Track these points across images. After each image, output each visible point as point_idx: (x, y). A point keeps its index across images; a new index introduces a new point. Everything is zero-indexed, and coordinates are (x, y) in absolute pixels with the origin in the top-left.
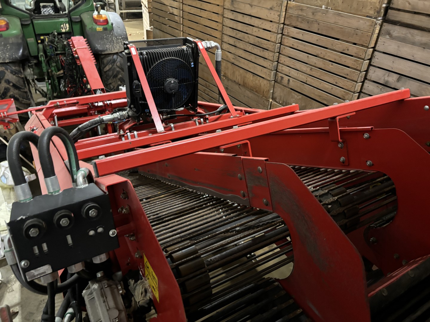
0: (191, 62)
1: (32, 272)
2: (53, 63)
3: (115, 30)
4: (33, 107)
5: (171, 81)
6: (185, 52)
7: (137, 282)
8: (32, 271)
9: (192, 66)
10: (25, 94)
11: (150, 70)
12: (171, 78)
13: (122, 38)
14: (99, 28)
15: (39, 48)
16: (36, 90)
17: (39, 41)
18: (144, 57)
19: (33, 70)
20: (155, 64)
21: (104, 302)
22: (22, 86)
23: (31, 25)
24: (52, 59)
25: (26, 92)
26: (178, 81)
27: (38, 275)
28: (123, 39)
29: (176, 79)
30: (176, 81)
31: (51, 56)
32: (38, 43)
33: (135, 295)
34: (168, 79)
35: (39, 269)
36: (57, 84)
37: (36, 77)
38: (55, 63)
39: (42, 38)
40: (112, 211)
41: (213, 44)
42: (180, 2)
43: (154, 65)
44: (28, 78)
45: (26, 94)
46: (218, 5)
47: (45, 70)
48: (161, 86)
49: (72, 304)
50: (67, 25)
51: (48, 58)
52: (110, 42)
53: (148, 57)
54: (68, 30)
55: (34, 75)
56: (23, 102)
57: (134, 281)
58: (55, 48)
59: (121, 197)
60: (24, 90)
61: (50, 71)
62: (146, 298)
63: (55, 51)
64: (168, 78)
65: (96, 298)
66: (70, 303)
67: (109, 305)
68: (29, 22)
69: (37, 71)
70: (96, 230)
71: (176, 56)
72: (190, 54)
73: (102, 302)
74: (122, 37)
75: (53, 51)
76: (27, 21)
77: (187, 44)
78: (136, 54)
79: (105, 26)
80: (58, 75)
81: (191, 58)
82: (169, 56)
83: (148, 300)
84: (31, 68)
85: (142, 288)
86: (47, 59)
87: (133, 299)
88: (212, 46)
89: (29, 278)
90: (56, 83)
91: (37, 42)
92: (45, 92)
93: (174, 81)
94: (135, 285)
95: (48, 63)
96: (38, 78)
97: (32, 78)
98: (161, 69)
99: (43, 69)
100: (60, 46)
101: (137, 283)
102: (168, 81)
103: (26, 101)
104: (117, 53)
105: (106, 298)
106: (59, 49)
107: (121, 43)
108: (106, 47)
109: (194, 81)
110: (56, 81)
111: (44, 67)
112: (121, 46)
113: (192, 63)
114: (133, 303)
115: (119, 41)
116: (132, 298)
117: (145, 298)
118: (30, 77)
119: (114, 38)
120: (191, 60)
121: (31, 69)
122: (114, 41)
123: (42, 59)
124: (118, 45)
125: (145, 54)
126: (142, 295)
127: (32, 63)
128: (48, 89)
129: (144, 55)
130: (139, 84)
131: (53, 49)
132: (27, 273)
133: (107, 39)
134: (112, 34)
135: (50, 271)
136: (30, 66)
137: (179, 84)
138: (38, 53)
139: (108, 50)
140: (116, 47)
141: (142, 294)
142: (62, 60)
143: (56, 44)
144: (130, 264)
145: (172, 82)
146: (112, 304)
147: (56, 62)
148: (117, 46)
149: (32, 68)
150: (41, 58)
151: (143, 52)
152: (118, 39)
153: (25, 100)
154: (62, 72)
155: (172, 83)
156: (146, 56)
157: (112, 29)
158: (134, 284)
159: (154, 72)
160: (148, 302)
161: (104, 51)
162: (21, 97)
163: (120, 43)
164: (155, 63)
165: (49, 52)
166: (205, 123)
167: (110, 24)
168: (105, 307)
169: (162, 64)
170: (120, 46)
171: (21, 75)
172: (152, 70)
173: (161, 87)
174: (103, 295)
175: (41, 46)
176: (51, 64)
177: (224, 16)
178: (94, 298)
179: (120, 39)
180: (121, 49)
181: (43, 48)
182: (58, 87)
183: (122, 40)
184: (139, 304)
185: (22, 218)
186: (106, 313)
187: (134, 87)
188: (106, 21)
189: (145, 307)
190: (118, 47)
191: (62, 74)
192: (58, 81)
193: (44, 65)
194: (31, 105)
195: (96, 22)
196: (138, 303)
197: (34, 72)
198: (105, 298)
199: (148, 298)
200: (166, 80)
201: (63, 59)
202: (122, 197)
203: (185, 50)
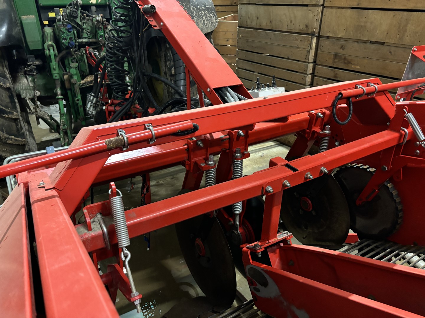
2: (72, 62)
4: (33, 151)
10: (14, 124)
15: (46, 34)
16: (38, 118)
17: (46, 22)
19: (33, 81)
22: (7, 107)
24: (72, 56)
25: (16, 120)
28: (208, 11)
31: (68, 48)
32: (43, 26)
36: (80, 103)
37: (38, 94)
38: (77, 62)
39: (52, 14)
44: (23, 95)
45: (17, 125)
47: (56, 74)
51: (64, 52)
55: (34, 89)
56: (9, 142)
58: (78, 32)
60: (10, 116)
61: (66, 77)
63: (77, 39)
69: (40, 82)
74: (207, 6)
75: (73, 37)
80: (81, 86)
84: (29, 75)
86: (61, 55)
90: (78, 100)
91: (42, 23)
92: (55, 121)
95: (63, 64)
96: (43, 95)
97: (32, 97)
99: (53, 72)
100: (87, 26)
103: (16, 140)
106: (85, 35)
107: (206, 18)
110: (79, 97)
111: (55, 69)
112: (206, 22)
115: (201, 14)
118: (26, 95)
119: (193, 9)
121: (30, 79)
122: (192, 13)
123: (52, 52)
124: (201, 21)
127: (30, 65)
128: (62, 113)
131: (74, 33)
136: (27, 73)
138: (43, 42)
142: (90, 54)
143: (80, 23)
147: (80, 61)
148: (199, 22)
149: (32, 75)
150: (49, 50)
153: (13, 137)
154: (90, 79)
162: (5, 131)
163: (204, 18)
165: (67, 37)
171: (4, 83)
175: (48, 30)
176: (69, 64)
179: (204, 10)
180: (207, 28)
181: (52, 34)
182: (81, 110)
191: (91, 82)
192: (82, 97)
193: (54, 64)
194: (27, 148)
197: (34, 83)
201: (93, 54)
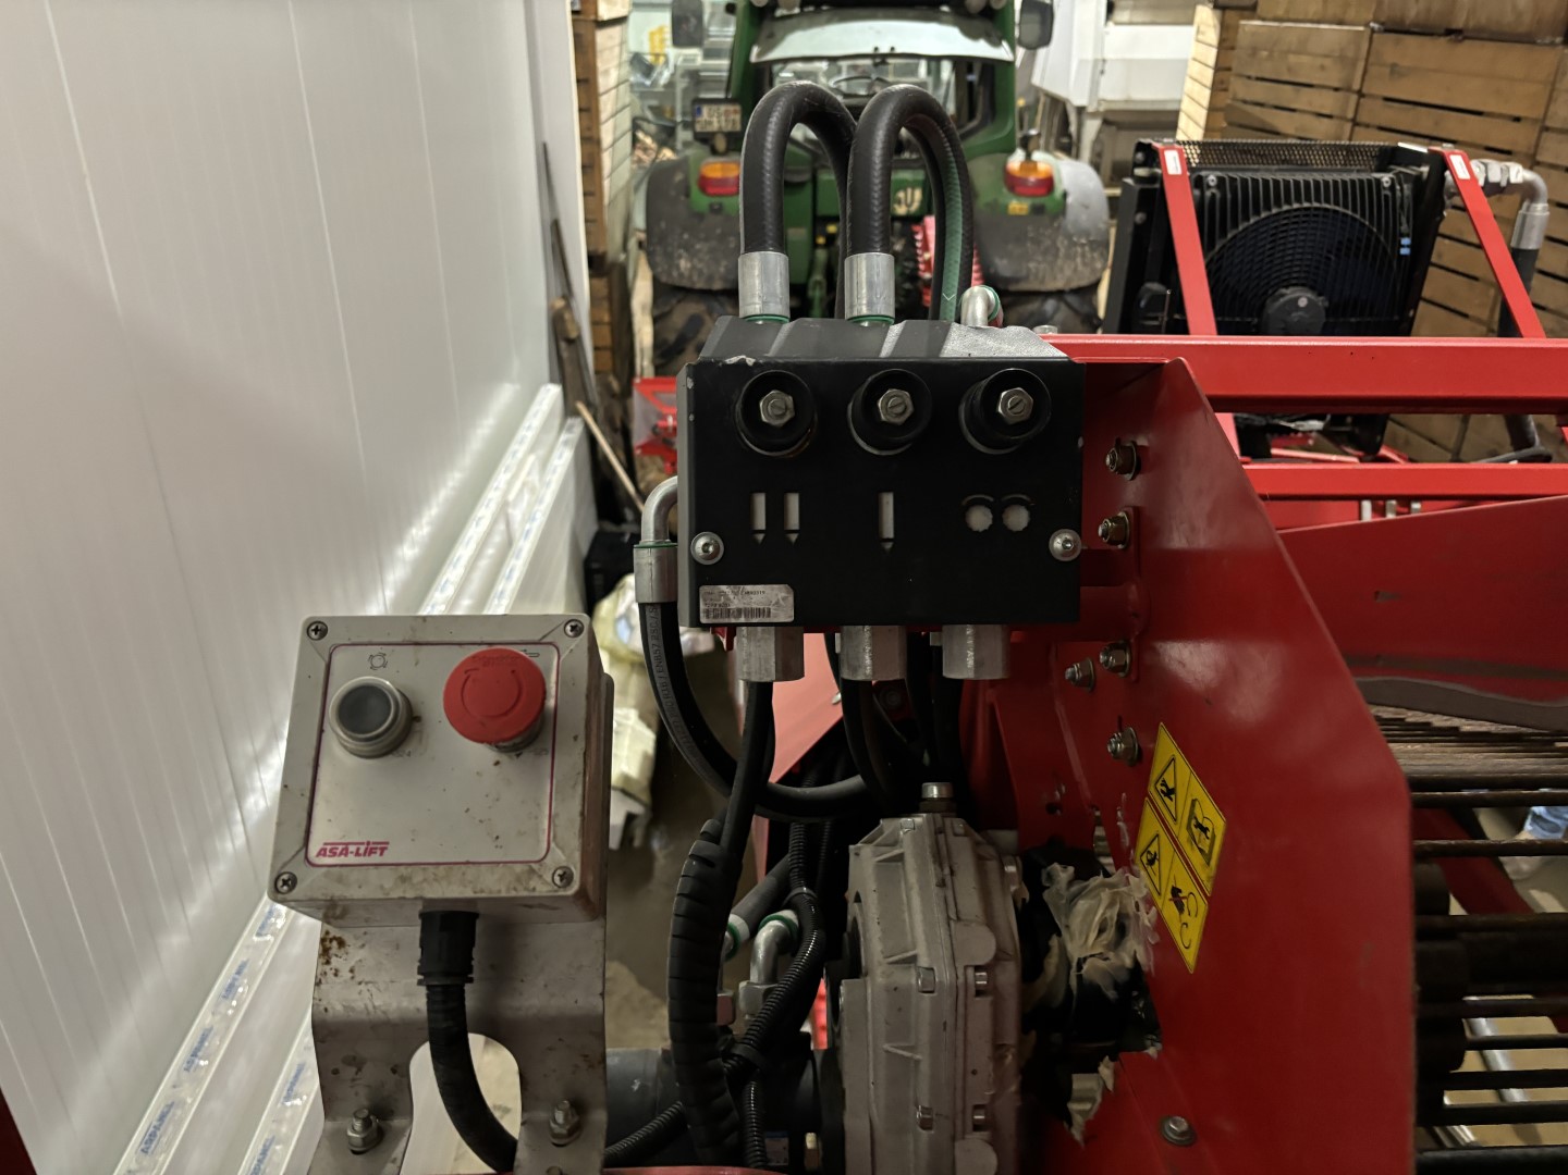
0: (1402, 235)
1: (723, 593)
3: (1071, 214)
5: (1297, 299)
6: (1384, 192)
7: (1087, 879)
8: (724, 588)
9: (1405, 251)
11: (1217, 247)
12: (1300, 288)
13: (1091, 243)
14: (1018, 206)
17: (821, 240)
18: (1208, 194)
20: (1246, 224)
21: (942, 884)
23: (808, 190)
26: (1327, 304)
27: (739, 611)
28: (1090, 247)
29: (1320, 295)
30: (1322, 302)
32: (815, 246)
33: (1067, 927)
34: (1284, 291)
35: (749, 588)
39: (832, 229)
40: (1085, 442)
41: (1518, 172)
42: (1343, 118)
43: (1241, 228)
46: (1517, 119)
48: (1251, 316)
49: (796, 895)
50: (918, 194)
52: (1045, 253)
53: (1224, 198)
54: (916, 211)
57: (1071, 869)
59: (1108, 460)
62: (1117, 956)
64: (1287, 287)
65: (910, 862)
66: (789, 890)
67: (960, 907)
68: (806, 177)
70: (998, 514)
71: (1341, 202)
72: (1406, 201)
73: (934, 881)
74: (1091, 238)
76: (798, 172)
77: (1392, 167)
78: (1179, 172)
79: (1039, 201)
81: (1404, 220)
82: (1313, 198)
83: (1123, 967)
85: (1111, 905)
87: (1054, 941)
88: (1513, 180)
89: (707, 612)
91: (814, 240)
93: (1309, 300)
94: (1075, 888)
98: (1264, 246)
101: (1086, 883)
102: (1283, 295)
104: (1059, 294)
105: (952, 873)
108: (1029, 270)
109: (1396, 318)
113: (1406, 241)
114: (1052, 963)
115: (1076, 252)
116: (1049, 938)
117: (1111, 955)
119: (1062, 242)
120: (1404, 228)
122: (1058, 249)
123: (818, 294)
124: (1069, 265)
125: (1212, 184)
126: (1104, 936)
129: (1209, 187)
130: (1165, 295)
132: (704, 589)
133: (1036, 241)
134: (1059, 227)
135: (786, 615)
137: (1327, 316)
138: (810, 273)
139: (1032, 278)
140: (1062, 270)
141: (1101, 931)
144: (1058, 812)
145: (1303, 302)
146: (970, 902)
148: (1066, 266)
150: (815, 289)
151: (1207, 177)
152: (1075, 244)
155: (1298, 308)
156: (1214, 191)
157: (1062, 207)
158: (1070, 883)
159: (1233, 254)
160: (1123, 977)
161: (1017, 280)
163: (1079, 260)
164: (1248, 219)
166: (1406, 510)
167: (1058, 193)
168: (942, 904)
169: (1276, 227)
170: (1075, 270)
172: (1229, 245)
173: (1249, 320)
174: (941, 856)
175: (821, 255)
177: (1539, 158)
178: (900, 858)
179: (1083, 245)
183: (1087, 248)
184: (1080, 967)
185: (742, 364)
186: (942, 932)
187: (1143, 303)
188: (1048, 184)
189: (1104, 997)
190: (1068, 272)
195: (1013, 183)
196: (1074, 964)
198: (947, 871)
199: (1128, 962)
200: (1277, 293)
202: (1112, 462)
203: (1386, 185)
